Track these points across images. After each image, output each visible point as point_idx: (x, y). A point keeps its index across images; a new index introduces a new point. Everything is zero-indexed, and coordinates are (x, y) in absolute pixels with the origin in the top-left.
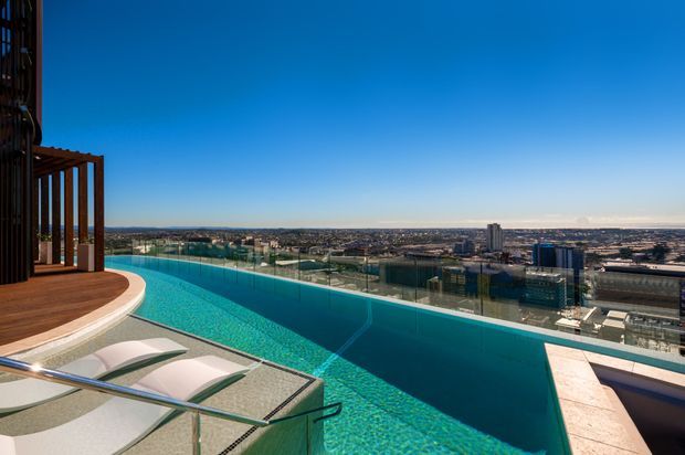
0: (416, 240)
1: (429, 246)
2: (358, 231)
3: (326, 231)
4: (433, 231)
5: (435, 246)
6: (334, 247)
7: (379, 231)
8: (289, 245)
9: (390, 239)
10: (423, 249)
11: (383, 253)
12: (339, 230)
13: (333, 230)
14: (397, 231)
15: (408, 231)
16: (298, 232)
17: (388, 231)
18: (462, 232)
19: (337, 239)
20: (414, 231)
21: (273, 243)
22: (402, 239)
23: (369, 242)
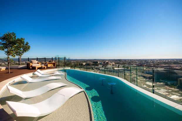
0: (165, 63)
2: (140, 60)
3: (128, 60)
4: (173, 60)
6: (132, 65)
7: (148, 60)
8: (117, 64)
9: (152, 62)
10: (169, 66)
11: (151, 67)
12: (132, 60)
14: (156, 60)
15: (160, 60)
16: (120, 60)
17: (151, 60)
19: (132, 62)
20: (163, 60)
21: (113, 63)
22: (158, 62)
23: (145, 63)
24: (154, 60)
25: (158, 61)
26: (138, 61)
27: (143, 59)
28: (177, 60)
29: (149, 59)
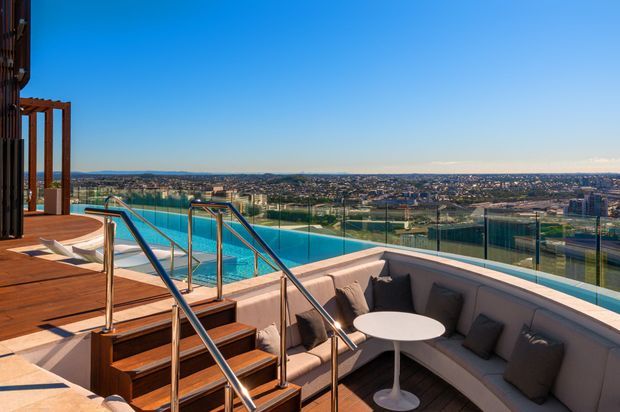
0: (498, 195)
1: (521, 205)
3: (341, 178)
4: (531, 178)
5: (531, 204)
6: (354, 205)
7: (432, 179)
9: (450, 193)
10: (509, 211)
12: (363, 176)
13: (354, 177)
15: (483, 179)
17: (447, 179)
18: (585, 179)
19: (359, 191)
20: (495, 177)
22: (472, 192)
23: (414, 196)
24: (456, 178)
25: (471, 183)
26: (388, 185)
27: (413, 175)
28: (544, 178)
29: (436, 176)
